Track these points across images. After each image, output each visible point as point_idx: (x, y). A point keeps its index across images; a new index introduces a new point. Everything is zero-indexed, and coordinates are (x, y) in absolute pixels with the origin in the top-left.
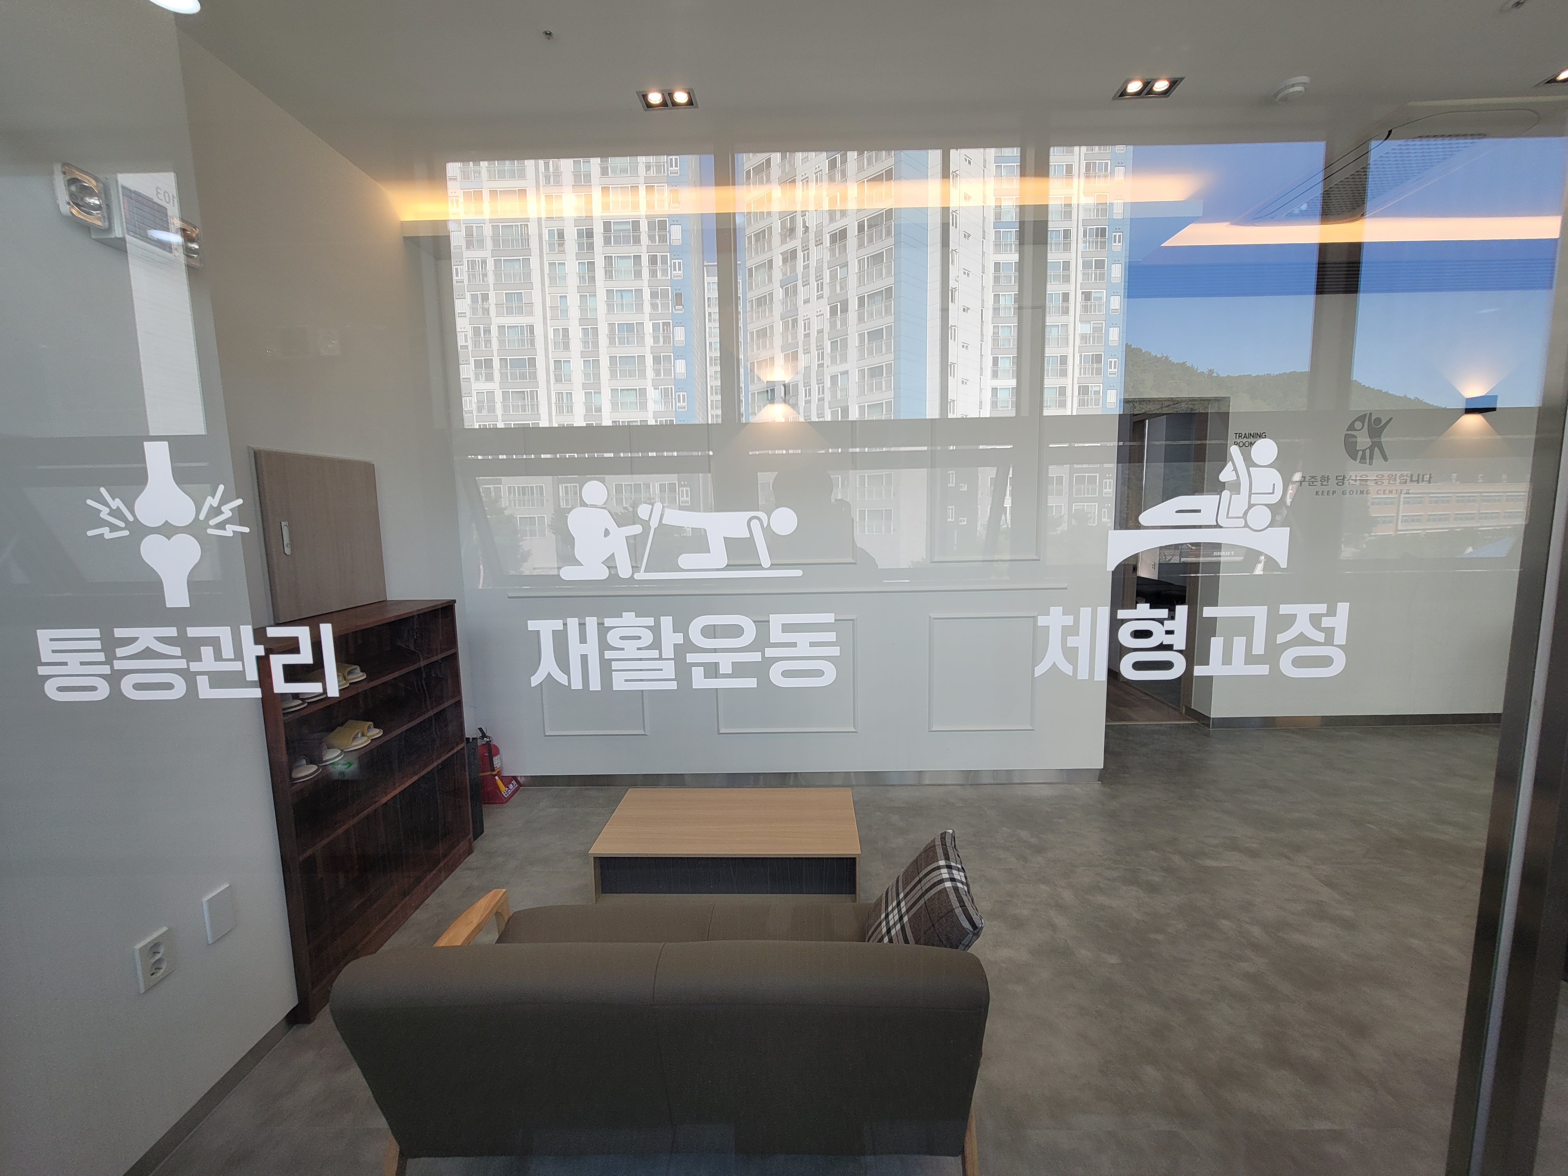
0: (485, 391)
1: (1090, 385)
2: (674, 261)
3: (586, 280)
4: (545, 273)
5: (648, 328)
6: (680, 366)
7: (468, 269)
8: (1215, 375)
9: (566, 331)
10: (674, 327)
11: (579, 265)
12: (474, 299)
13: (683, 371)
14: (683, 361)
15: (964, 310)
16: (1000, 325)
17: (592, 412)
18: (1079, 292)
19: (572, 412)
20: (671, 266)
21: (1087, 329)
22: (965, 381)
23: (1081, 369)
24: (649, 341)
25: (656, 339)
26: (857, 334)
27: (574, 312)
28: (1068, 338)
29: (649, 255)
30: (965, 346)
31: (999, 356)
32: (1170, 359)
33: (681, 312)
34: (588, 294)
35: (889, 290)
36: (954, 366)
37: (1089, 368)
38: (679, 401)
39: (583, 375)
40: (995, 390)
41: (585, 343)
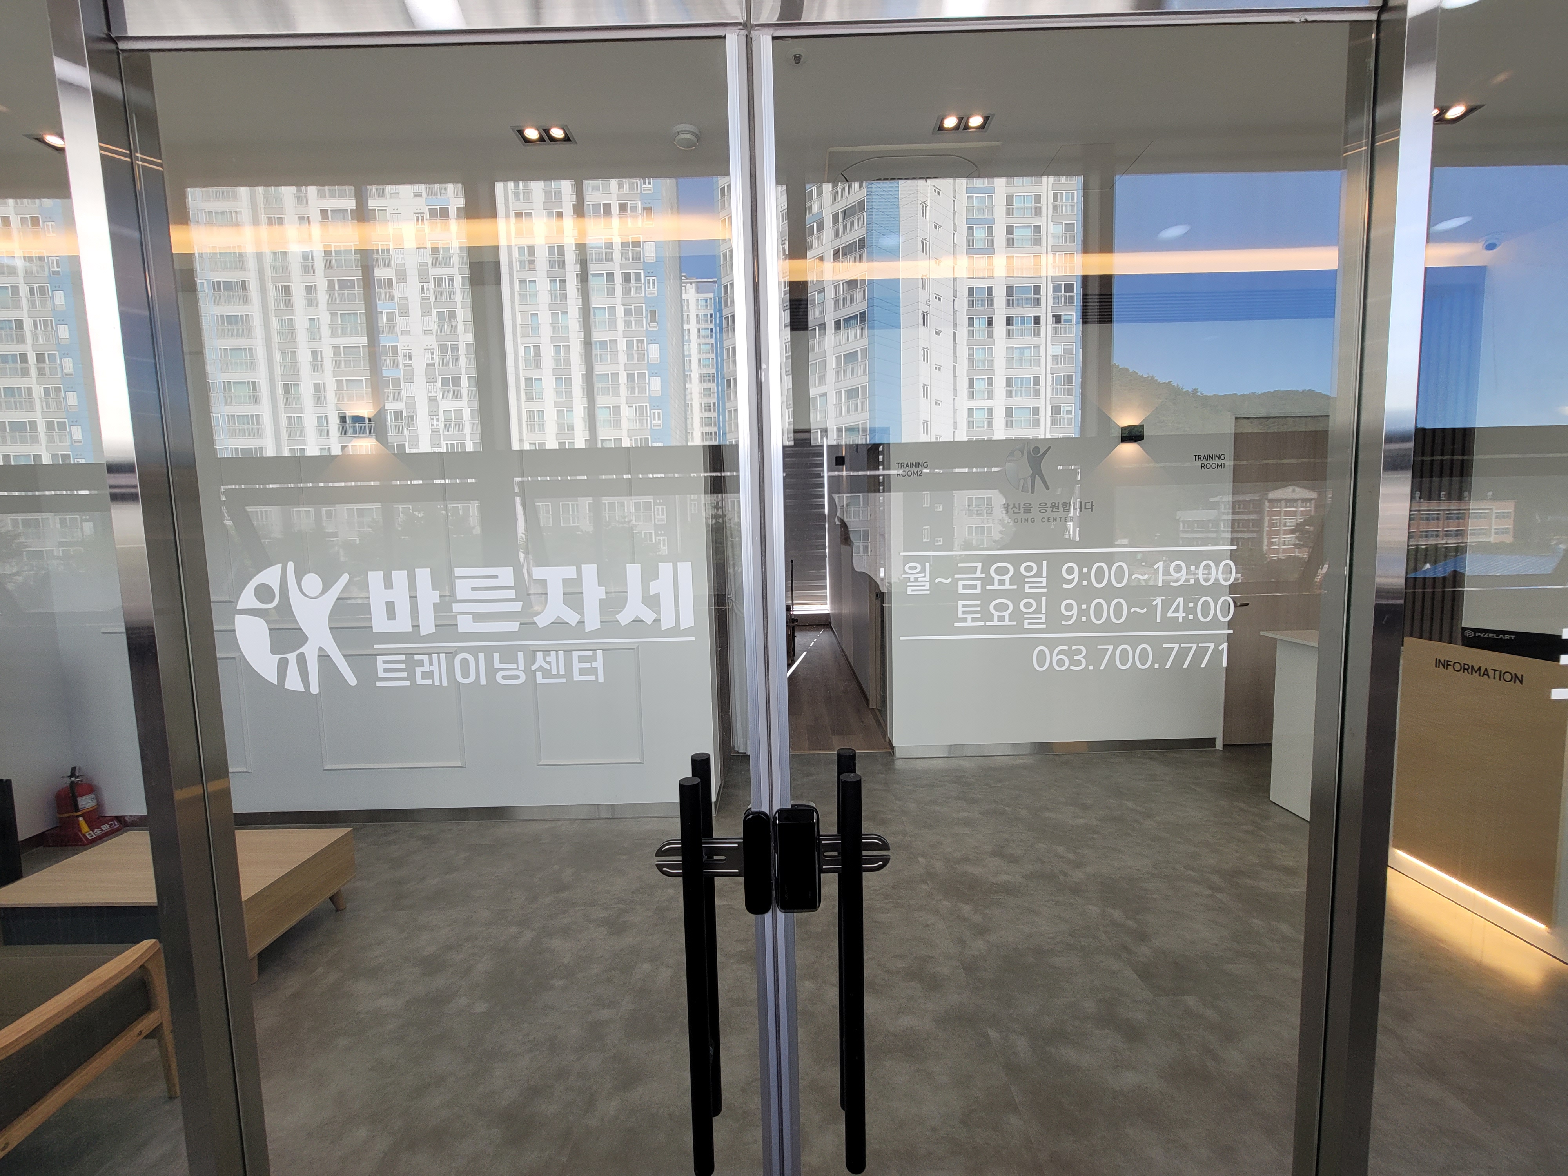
0: (452, 409)
1: (1062, 405)
2: (648, 278)
3: (557, 297)
4: (516, 290)
5: (622, 346)
6: (655, 383)
7: (435, 286)
8: (1199, 394)
9: (537, 348)
10: (648, 344)
11: (550, 282)
12: (441, 316)
13: (658, 389)
14: (658, 379)
15: (936, 333)
16: (975, 347)
17: (565, 430)
18: (1050, 315)
19: (544, 430)
20: (645, 283)
21: (1058, 350)
22: (938, 402)
23: (1053, 389)
24: (623, 358)
25: (630, 356)
26: (834, 356)
27: (546, 331)
28: (1040, 359)
29: (622, 273)
30: (938, 368)
31: (975, 377)
32: (1156, 378)
33: (655, 329)
34: (559, 312)
35: (863, 314)
36: (927, 387)
37: (1060, 389)
38: (654, 419)
39: (555, 393)
40: (971, 410)
41: (557, 361)
